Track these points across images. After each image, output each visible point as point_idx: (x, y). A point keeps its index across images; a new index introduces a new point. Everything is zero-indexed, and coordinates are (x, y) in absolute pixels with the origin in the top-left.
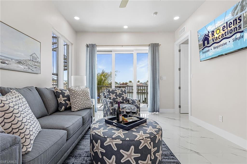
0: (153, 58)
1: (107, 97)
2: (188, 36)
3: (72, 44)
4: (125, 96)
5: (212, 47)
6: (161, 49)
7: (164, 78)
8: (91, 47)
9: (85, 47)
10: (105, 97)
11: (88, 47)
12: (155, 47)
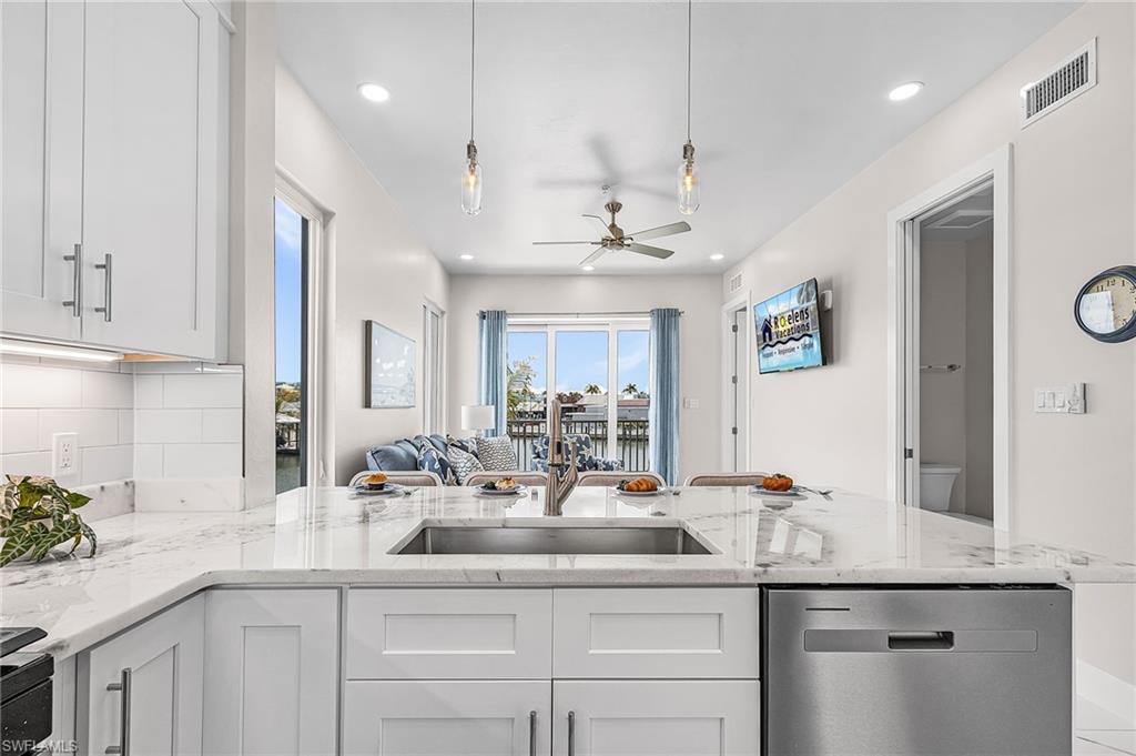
0: (663, 350)
1: (542, 456)
2: (745, 302)
3: (443, 313)
4: (588, 453)
5: (775, 349)
6: (684, 323)
7: (694, 403)
8: (494, 320)
9: (477, 319)
10: (539, 456)
11: (484, 317)
12: (666, 320)
